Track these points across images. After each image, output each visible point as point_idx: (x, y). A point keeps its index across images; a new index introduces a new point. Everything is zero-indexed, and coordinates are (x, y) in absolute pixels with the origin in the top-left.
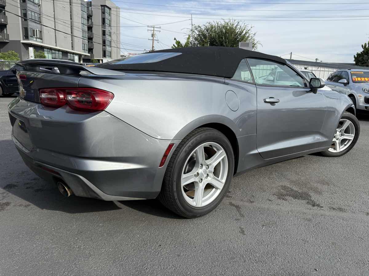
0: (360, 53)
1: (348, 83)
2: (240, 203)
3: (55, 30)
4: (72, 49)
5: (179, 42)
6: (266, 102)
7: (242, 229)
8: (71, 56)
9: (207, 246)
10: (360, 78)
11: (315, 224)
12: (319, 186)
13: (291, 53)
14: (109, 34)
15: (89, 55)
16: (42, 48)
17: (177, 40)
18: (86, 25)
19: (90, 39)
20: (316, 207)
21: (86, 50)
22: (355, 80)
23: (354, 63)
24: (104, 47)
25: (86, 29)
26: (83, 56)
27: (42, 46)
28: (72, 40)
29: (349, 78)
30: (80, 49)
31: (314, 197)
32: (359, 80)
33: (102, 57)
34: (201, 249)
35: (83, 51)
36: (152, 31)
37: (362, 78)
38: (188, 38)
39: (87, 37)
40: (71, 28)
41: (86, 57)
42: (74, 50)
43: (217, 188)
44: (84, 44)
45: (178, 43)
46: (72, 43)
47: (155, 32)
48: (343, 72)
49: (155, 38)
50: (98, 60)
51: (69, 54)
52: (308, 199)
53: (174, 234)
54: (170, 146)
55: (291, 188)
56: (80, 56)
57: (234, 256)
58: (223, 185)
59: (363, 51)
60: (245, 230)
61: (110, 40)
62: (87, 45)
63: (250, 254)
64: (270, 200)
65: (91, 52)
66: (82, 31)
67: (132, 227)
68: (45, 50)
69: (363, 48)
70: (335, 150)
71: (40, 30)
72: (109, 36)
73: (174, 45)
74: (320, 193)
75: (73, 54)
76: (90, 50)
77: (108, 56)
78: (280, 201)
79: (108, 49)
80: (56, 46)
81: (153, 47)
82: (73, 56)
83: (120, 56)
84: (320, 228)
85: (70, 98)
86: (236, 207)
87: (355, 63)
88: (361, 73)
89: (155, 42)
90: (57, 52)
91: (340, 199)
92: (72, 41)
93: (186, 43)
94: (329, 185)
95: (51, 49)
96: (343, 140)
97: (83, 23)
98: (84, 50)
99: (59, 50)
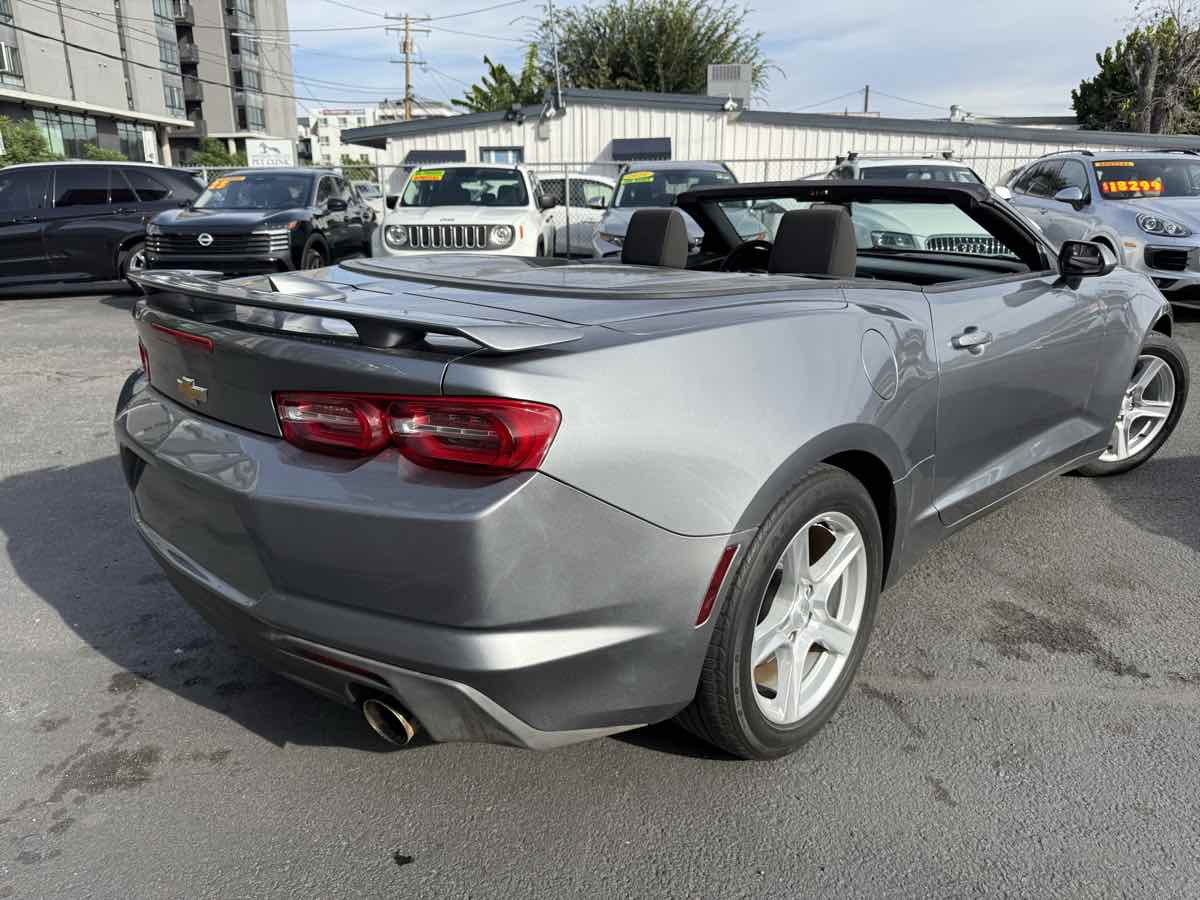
0: (1092, 82)
1: (1087, 201)
2: (895, 686)
3: (66, 43)
4: (132, 108)
5: (502, 70)
6: (958, 347)
7: (937, 784)
8: (127, 131)
9: (855, 860)
10: (1123, 183)
11: (1148, 742)
12: (1108, 594)
13: (867, 87)
14: (253, 49)
15: (191, 124)
16: (25, 109)
17: (495, 65)
18: (170, 17)
19: (189, 68)
20: (1127, 679)
21: (180, 108)
22: (1110, 189)
23: (1074, 114)
24: (239, 94)
25: (171, 31)
26: (169, 129)
27: (24, 101)
28: (127, 76)
29: (1088, 184)
30: (156, 102)
31: (1109, 639)
32: (1121, 189)
33: (234, 129)
34: (843, 873)
35: (169, 110)
36: (403, 33)
37: (1130, 183)
38: (533, 55)
39: (177, 61)
40: (120, 34)
41: (181, 131)
42: (138, 111)
43: (834, 653)
44: (171, 88)
45: (498, 73)
46: (128, 86)
47: (410, 33)
48: (1068, 163)
49: (411, 58)
50: (221, 139)
51: (120, 126)
52: (1092, 649)
53: (734, 823)
54: (728, 554)
55: (1022, 610)
56: (159, 128)
57: (955, 892)
58: (854, 638)
59: (1100, 75)
60: (947, 787)
61: (256, 69)
62: (178, 89)
63: (1001, 878)
64: (980, 664)
65: (194, 113)
66: (160, 39)
67: (593, 809)
68: (37, 114)
69: (1102, 66)
70: (1111, 453)
71: (11, 43)
72: (253, 56)
73: (484, 81)
74: (1118, 620)
75: (136, 122)
76: (193, 106)
77: (253, 124)
78: (1008, 664)
79: (253, 99)
80: (74, 98)
81: (408, 87)
82: (134, 129)
83: (296, 122)
84: (1169, 758)
85: (409, 427)
86: (886, 700)
87: (1076, 115)
88: (1126, 164)
89: (414, 70)
90: (79, 120)
91: (1187, 641)
92: (126, 80)
93: (524, 73)
94: (1133, 588)
95: (56, 110)
96: (1137, 421)
97: (158, 12)
98: (173, 107)
99: (85, 114)
